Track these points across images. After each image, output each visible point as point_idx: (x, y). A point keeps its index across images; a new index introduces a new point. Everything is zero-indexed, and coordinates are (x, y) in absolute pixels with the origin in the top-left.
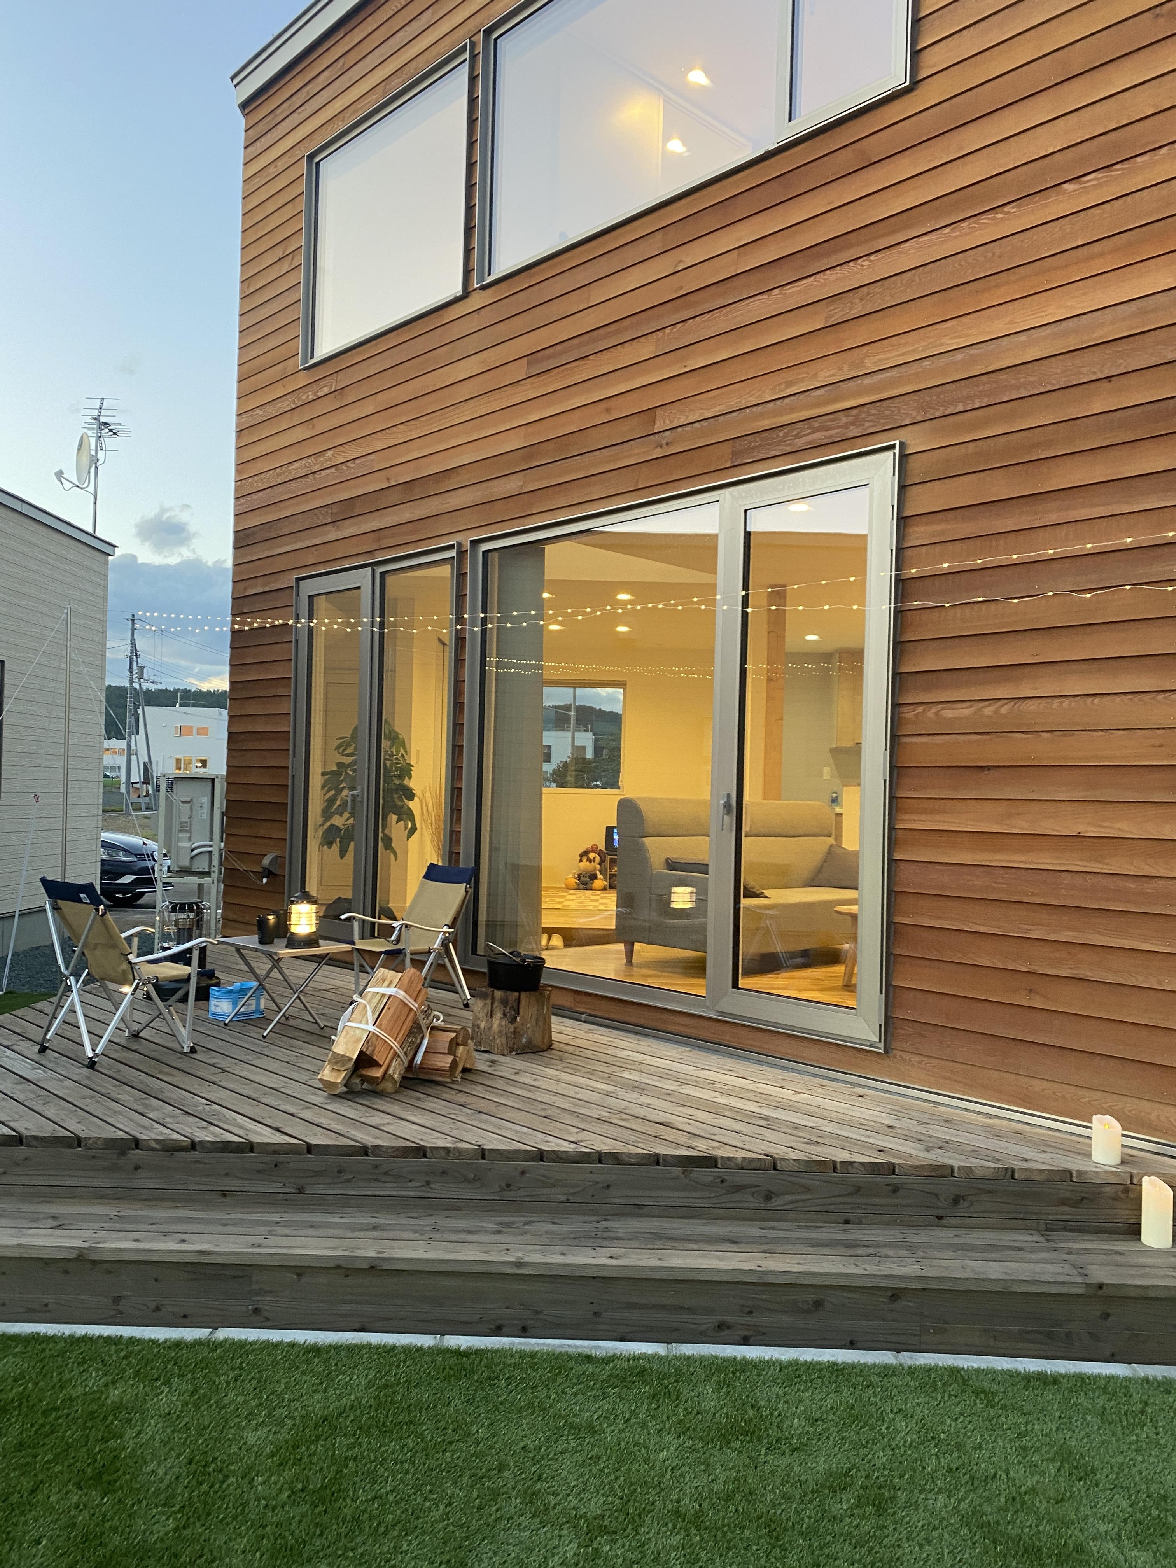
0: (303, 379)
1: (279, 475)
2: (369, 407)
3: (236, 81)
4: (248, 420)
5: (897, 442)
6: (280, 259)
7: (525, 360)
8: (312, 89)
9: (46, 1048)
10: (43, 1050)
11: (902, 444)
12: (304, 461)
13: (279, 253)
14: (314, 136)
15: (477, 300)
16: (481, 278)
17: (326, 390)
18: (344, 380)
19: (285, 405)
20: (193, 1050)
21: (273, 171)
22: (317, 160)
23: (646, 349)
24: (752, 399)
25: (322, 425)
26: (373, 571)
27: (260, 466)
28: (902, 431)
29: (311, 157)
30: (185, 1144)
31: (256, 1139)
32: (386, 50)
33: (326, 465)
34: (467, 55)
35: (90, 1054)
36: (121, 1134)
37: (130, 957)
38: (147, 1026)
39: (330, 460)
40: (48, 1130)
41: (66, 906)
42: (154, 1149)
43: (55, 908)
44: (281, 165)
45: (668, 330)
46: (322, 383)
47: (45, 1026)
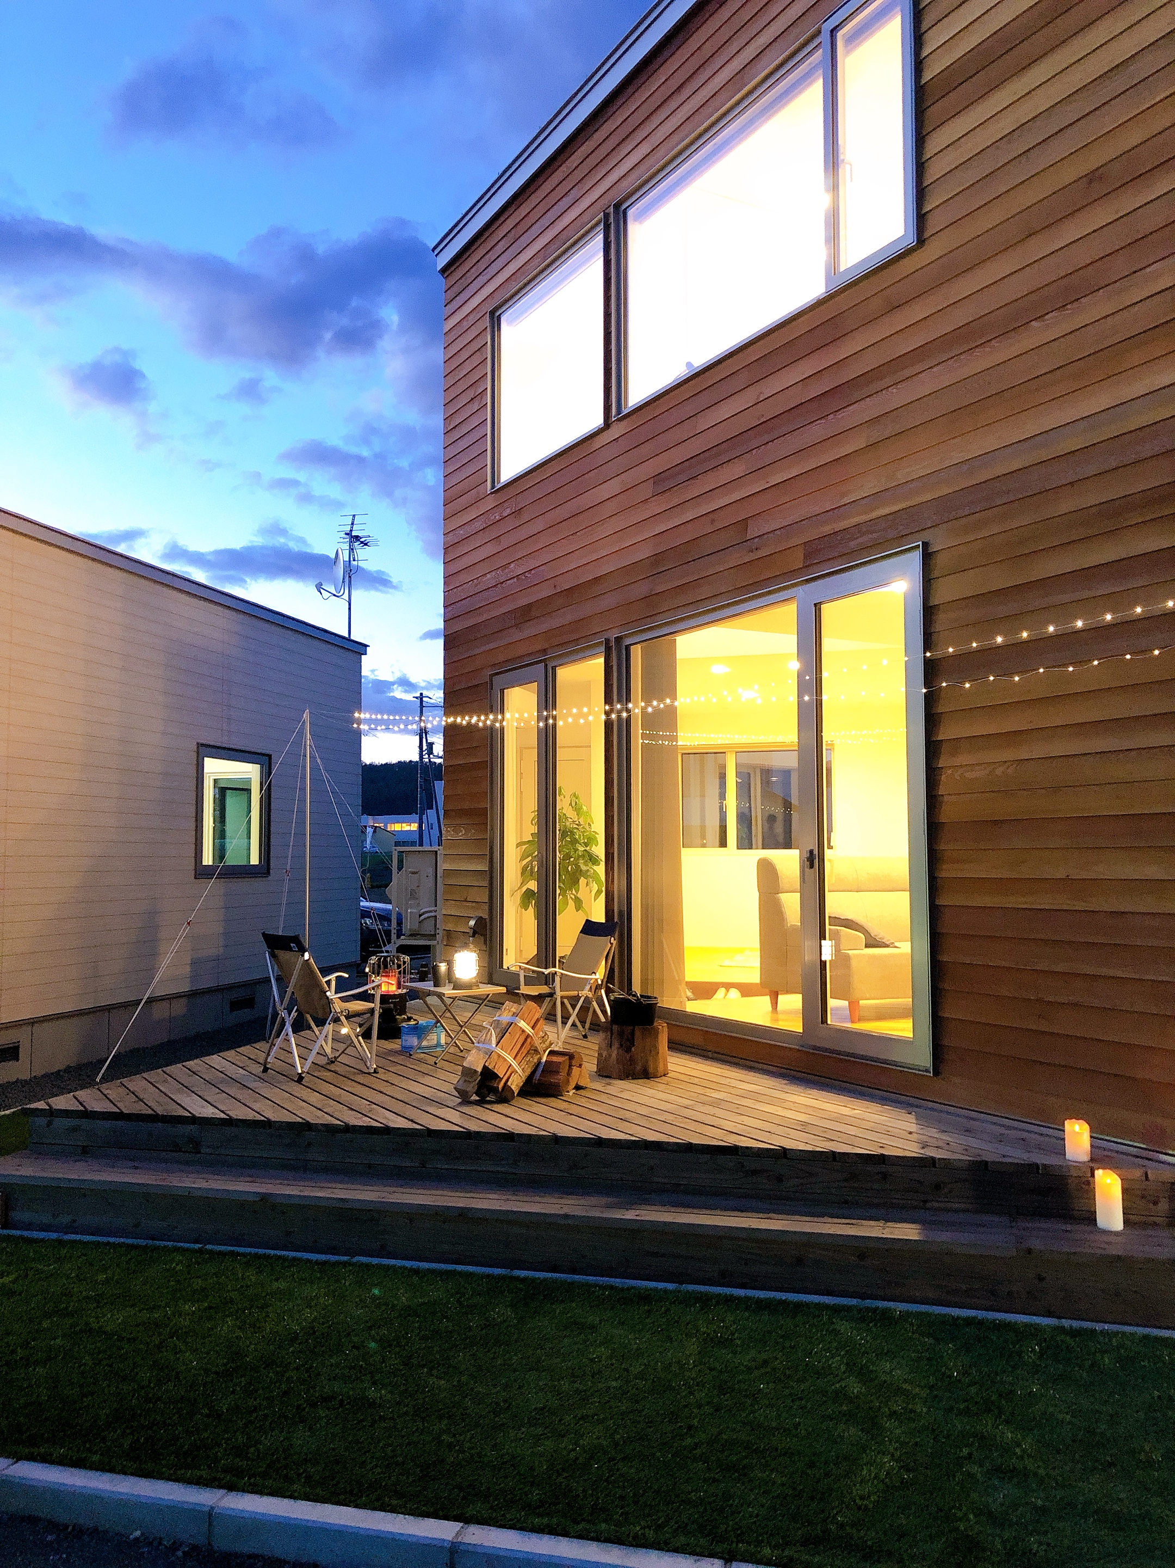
0: (490, 503)
1: (476, 585)
2: (539, 525)
3: (436, 252)
4: (452, 539)
5: (920, 543)
6: (472, 399)
7: (652, 481)
8: (492, 255)
9: (268, 1068)
10: (266, 1070)
11: (926, 545)
12: (493, 573)
13: (470, 394)
14: (494, 295)
15: (615, 431)
16: (619, 412)
17: (508, 511)
18: (522, 502)
19: (478, 525)
20: (375, 1072)
21: (466, 324)
22: (497, 314)
23: (738, 469)
24: (817, 508)
25: (507, 541)
26: (546, 666)
27: (464, 577)
28: (925, 533)
29: (492, 313)
30: (342, 1128)
31: (392, 1125)
32: (545, 221)
33: (510, 576)
34: (602, 226)
35: (300, 1072)
36: (300, 1120)
37: (328, 994)
38: (343, 1052)
39: (513, 571)
40: (250, 1115)
41: (283, 955)
42: (320, 1131)
43: (273, 955)
44: (472, 319)
45: (754, 452)
46: (506, 505)
47: (267, 1052)
